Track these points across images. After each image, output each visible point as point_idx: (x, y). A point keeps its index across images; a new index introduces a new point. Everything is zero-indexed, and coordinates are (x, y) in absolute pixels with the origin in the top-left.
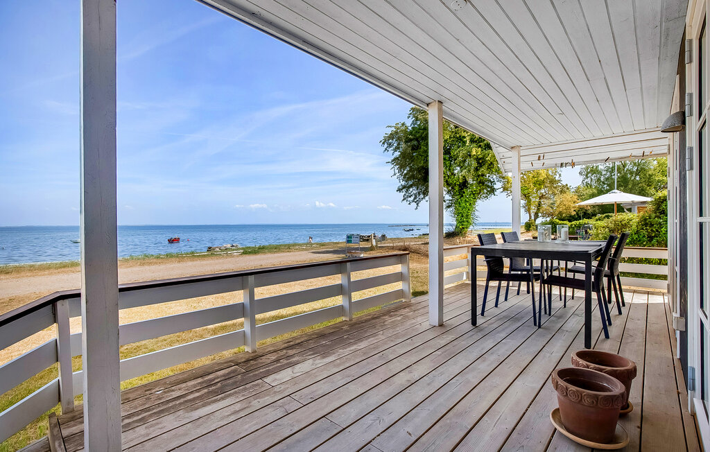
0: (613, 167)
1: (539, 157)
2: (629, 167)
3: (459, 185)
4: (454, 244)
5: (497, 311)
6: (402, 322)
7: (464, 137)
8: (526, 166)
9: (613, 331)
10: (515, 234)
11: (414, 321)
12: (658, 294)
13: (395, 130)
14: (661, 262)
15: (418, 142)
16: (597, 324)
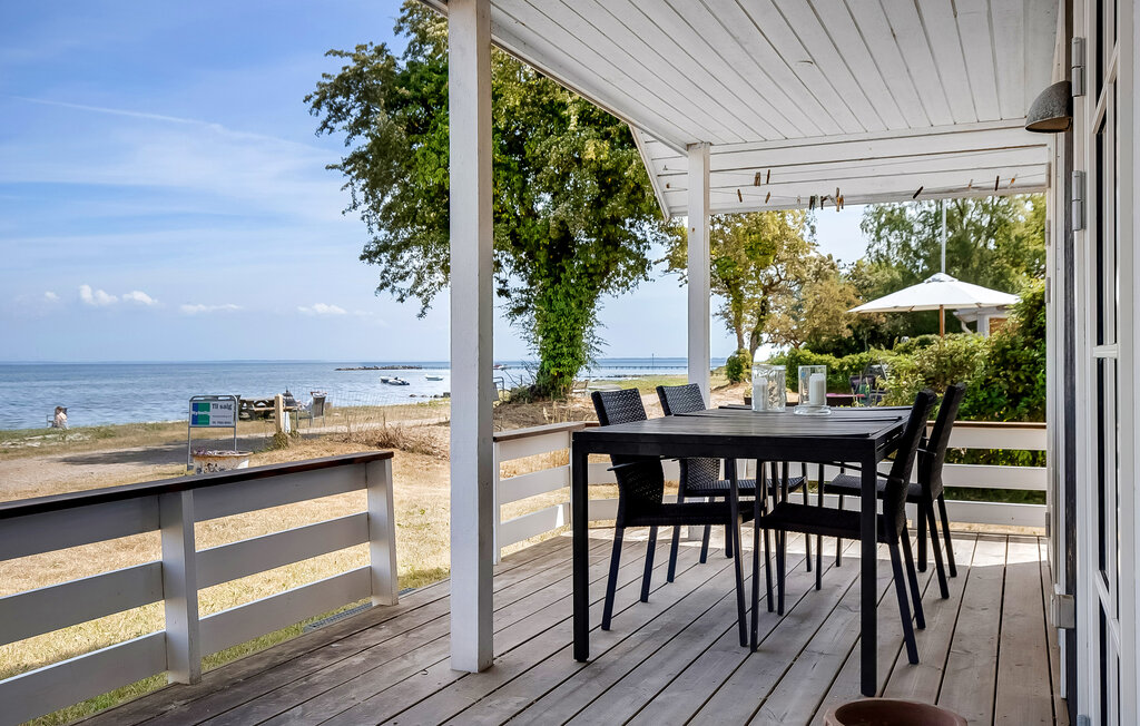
0: (938, 214)
1: (758, 177)
2: (973, 215)
3: (549, 248)
4: (535, 423)
5: (645, 613)
6: (366, 671)
7: (563, 106)
8: (723, 201)
9: (928, 643)
10: (693, 391)
11: (405, 664)
12: (1027, 539)
13: (353, 65)
14: (1035, 459)
15: (428, 108)
16: (889, 629)
